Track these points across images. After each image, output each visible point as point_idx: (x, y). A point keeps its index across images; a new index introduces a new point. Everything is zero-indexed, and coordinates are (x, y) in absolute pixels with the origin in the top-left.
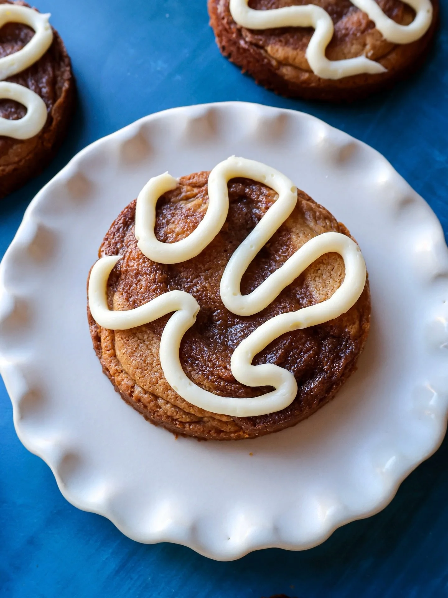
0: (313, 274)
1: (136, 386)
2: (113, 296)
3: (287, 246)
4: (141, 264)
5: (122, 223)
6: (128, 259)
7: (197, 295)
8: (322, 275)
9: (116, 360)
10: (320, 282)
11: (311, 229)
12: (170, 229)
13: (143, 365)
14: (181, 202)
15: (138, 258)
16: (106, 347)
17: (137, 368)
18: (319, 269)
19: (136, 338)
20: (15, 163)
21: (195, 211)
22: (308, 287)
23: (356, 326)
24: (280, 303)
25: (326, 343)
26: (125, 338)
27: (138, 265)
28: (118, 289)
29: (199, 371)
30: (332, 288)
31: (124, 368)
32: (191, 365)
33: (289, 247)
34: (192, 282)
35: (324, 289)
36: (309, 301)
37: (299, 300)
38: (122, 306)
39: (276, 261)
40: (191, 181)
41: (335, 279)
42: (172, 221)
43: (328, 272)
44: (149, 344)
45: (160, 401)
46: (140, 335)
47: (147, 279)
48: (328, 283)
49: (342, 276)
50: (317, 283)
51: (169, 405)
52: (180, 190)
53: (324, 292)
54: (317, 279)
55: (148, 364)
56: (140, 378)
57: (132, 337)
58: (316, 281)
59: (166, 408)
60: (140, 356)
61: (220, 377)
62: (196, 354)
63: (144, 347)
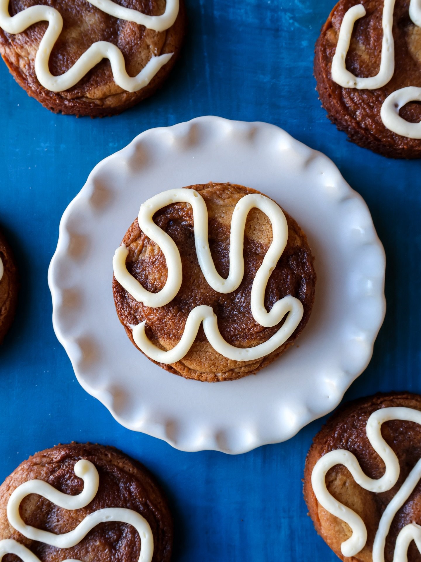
0: (250, 231)
1: (217, 374)
2: (158, 342)
3: (220, 228)
4: (158, 313)
5: (120, 299)
6: (146, 316)
7: (202, 300)
8: (255, 227)
9: (192, 371)
10: (258, 233)
11: (224, 206)
12: (152, 279)
13: (212, 363)
14: (140, 256)
15: (152, 311)
16: (181, 369)
17: (210, 367)
18: (251, 226)
19: (194, 353)
20: (7, 298)
21: (154, 256)
22: (253, 241)
23: (298, 239)
24: (249, 264)
25: (290, 263)
26: (189, 358)
27: (156, 315)
28: (158, 336)
29: (244, 340)
30: (267, 230)
31: (201, 371)
32: (237, 340)
33: (223, 228)
34: (193, 297)
35: (264, 235)
36: (262, 249)
37: (256, 253)
38: (171, 344)
39: (222, 241)
40: (131, 238)
41: (264, 224)
42: (147, 273)
43: (257, 223)
44: (204, 349)
45: (237, 370)
46: (195, 350)
47: (169, 318)
48: (262, 229)
49: (266, 218)
50: (256, 235)
51: (243, 368)
52: (132, 250)
53: (266, 237)
54: (254, 232)
55: (214, 360)
56: (216, 370)
57: (192, 355)
58: (254, 234)
59: (243, 370)
60: (206, 360)
61: (257, 333)
62: (234, 333)
63: (204, 353)
